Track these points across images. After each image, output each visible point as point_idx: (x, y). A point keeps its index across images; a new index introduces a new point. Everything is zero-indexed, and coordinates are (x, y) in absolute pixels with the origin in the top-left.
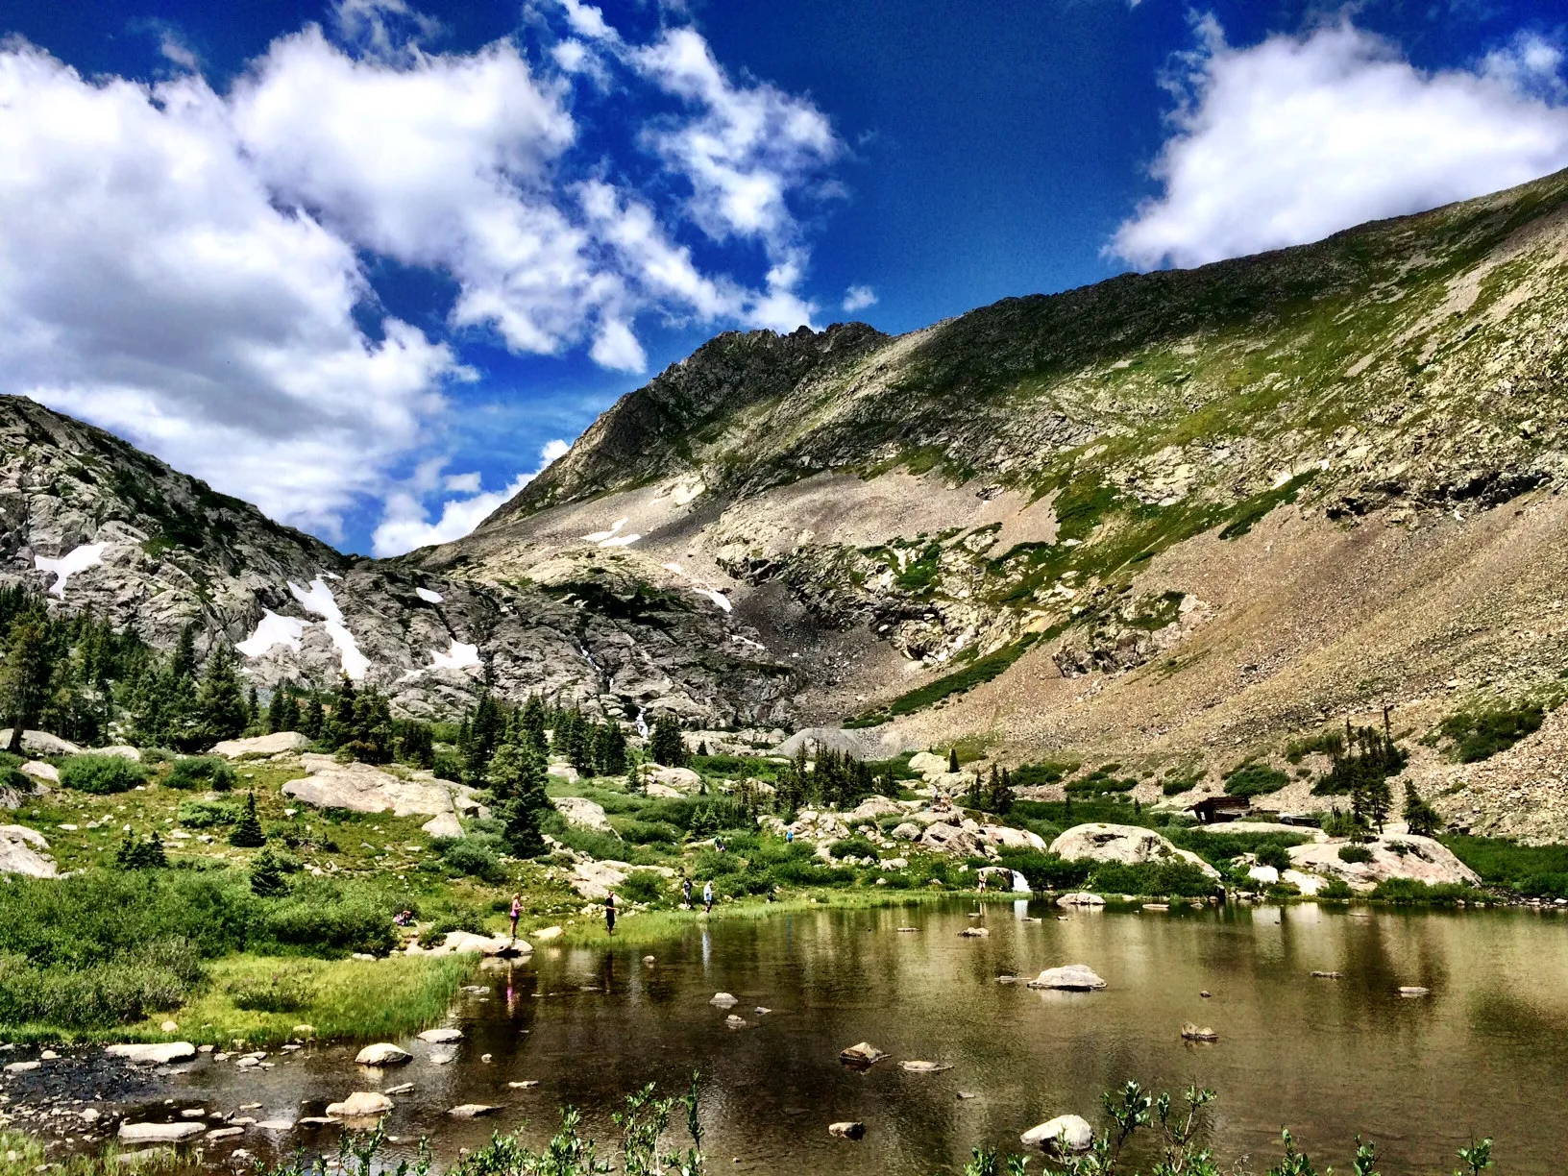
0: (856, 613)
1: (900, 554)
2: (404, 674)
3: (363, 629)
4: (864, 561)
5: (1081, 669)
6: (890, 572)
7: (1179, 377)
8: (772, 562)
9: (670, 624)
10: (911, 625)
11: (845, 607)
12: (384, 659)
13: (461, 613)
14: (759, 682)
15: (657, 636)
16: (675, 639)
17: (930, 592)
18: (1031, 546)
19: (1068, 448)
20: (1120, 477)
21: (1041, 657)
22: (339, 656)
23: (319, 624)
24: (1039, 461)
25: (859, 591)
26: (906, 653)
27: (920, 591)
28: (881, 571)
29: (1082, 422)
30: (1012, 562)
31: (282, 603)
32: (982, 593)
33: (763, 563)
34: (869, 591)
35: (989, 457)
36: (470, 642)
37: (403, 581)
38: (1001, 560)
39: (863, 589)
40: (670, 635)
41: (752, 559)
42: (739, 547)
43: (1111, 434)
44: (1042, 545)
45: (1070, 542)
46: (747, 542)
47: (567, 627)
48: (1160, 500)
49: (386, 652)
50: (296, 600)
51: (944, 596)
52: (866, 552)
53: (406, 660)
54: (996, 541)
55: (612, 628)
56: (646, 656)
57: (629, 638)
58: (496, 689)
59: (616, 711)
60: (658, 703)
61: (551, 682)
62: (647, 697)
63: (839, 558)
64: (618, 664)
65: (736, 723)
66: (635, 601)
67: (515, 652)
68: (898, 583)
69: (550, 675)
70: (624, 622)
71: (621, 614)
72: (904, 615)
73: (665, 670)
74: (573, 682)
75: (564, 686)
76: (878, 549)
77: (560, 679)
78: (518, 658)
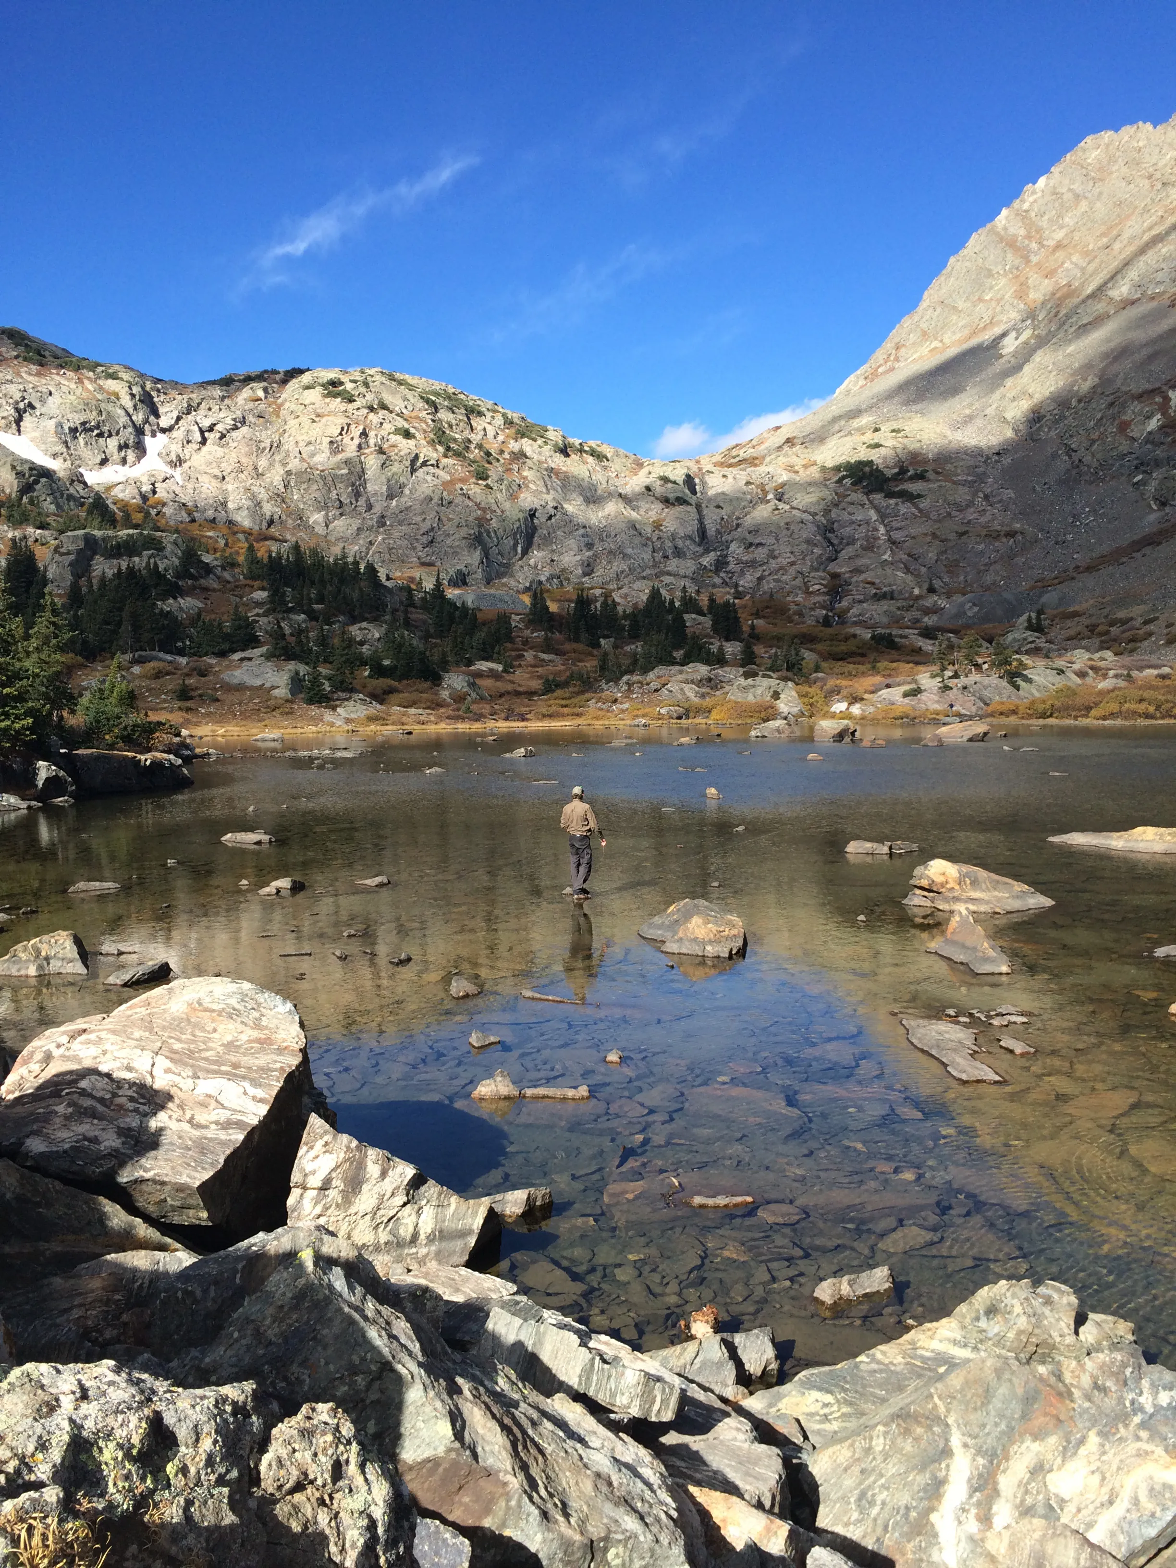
0: (1117, 464)
4: (1135, 406)
6: (1158, 416)
8: (1050, 417)
9: (919, 496)
10: (1161, 473)
11: (1109, 458)
13: (717, 505)
14: (981, 547)
15: (905, 508)
16: (920, 511)
25: (1123, 440)
26: (1153, 503)
28: (1149, 416)
33: (1040, 420)
34: (1134, 439)
39: (1127, 437)
40: (917, 507)
41: (1032, 415)
42: (1025, 403)
46: (1033, 397)
47: (815, 509)
49: (629, 551)
52: (1140, 397)
55: (863, 505)
56: (882, 530)
57: (873, 515)
58: (722, 574)
59: (817, 587)
60: (863, 577)
61: (774, 564)
62: (857, 571)
63: (1111, 404)
64: (852, 542)
65: (931, 590)
66: (898, 474)
67: (750, 538)
68: (1161, 428)
69: (775, 558)
70: (878, 497)
71: (879, 489)
72: (1158, 463)
73: (894, 543)
74: (792, 564)
75: (781, 568)
76: (1154, 391)
77: (783, 561)
78: (751, 545)
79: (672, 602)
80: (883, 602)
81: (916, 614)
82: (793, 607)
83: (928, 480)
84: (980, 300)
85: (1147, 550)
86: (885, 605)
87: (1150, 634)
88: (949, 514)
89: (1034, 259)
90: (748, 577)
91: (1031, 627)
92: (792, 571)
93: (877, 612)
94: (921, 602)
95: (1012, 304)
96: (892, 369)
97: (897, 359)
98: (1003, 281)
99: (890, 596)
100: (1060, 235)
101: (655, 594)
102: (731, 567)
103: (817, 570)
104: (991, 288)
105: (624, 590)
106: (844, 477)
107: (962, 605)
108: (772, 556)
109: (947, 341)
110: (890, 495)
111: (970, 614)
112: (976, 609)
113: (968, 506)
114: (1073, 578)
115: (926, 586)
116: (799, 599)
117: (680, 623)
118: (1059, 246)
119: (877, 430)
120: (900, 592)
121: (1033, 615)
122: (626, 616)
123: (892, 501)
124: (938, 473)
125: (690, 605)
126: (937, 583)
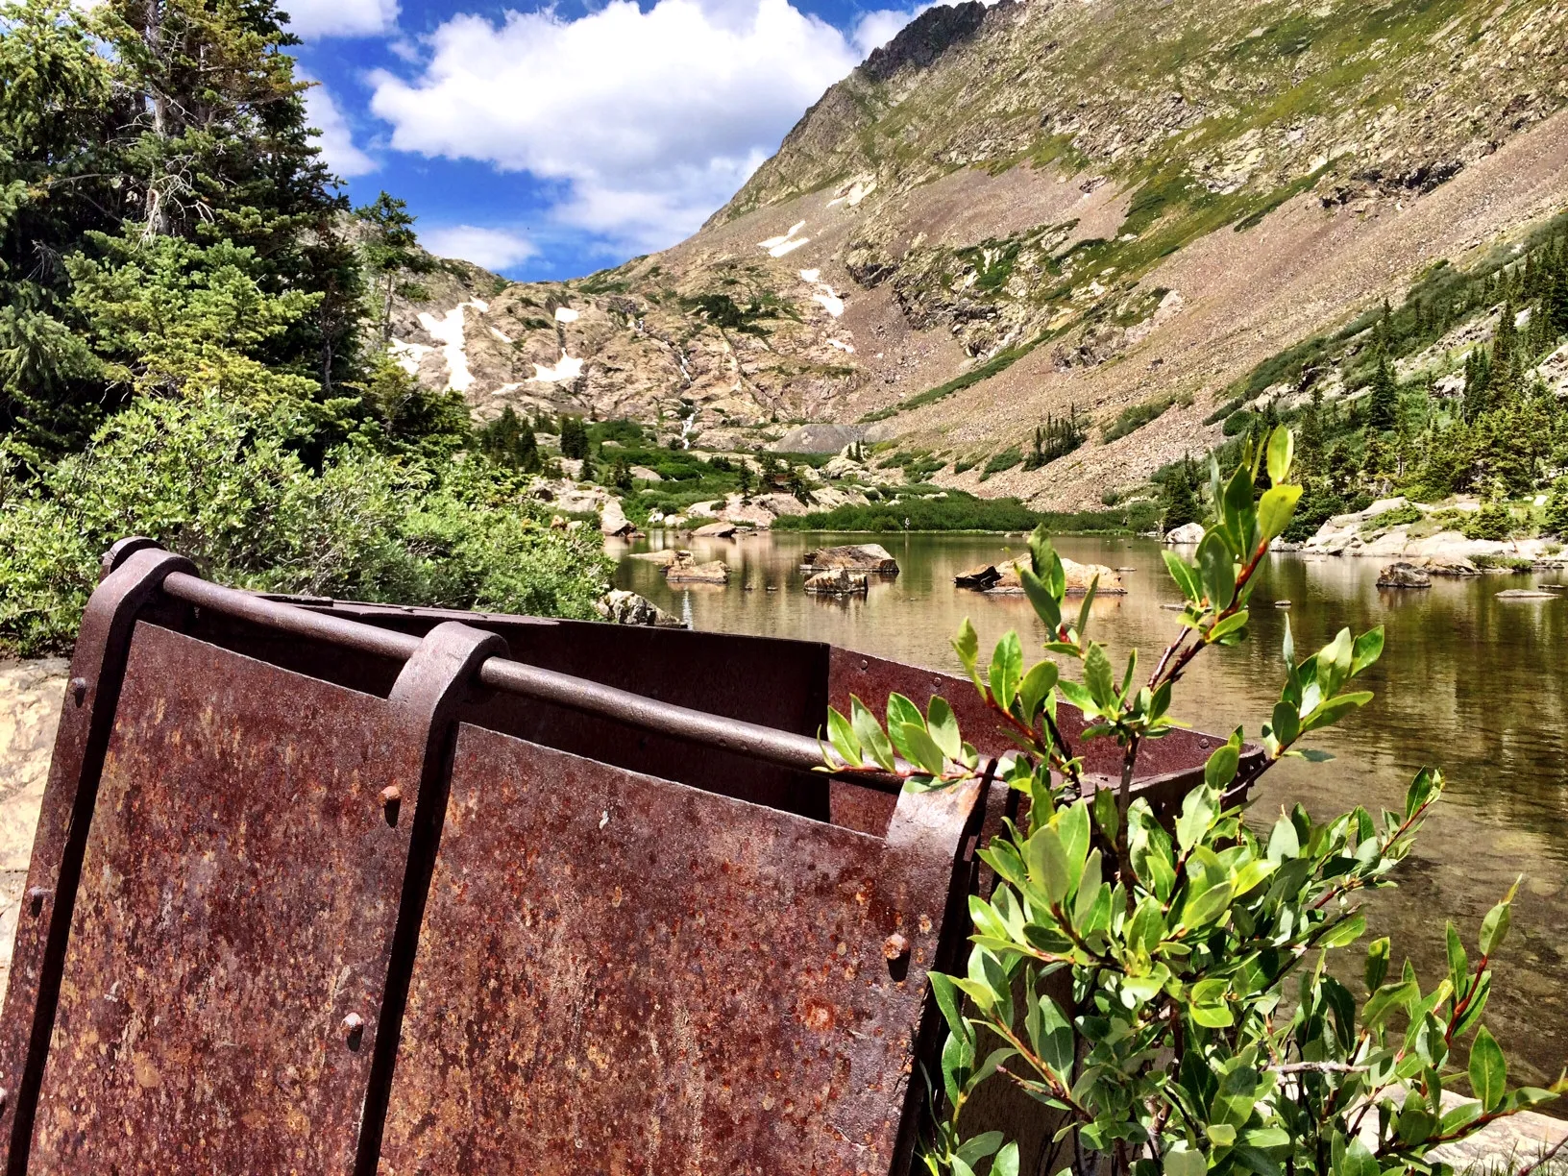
0: (940, 314)
1: (987, 254)
2: (501, 387)
3: (473, 351)
4: (956, 262)
5: (1067, 364)
6: (975, 273)
7: (1300, 46)
8: (885, 267)
9: (769, 332)
10: (975, 324)
11: (932, 308)
12: (485, 376)
13: (579, 331)
14: (821, 382)
15: (756, 343)
16: (770, 346)
17: (997, 292)
18: (1090, 243)
19: (1177, 132)
20: (1199, 164)
21: (1045, 353)
22: (448, 375)
23: (440, 348)
24: (1146, 148)
25: (945, 293)
26: (968, 350)
27: (990, 291)
28: (967, 272)
29: (1197, 103)
30: (1070, 260)
31: (409, 333)
32: (1035, 292)
33: (877, 268)
34: (954, 292)
35: (1104, 146)
36: (578, 356)
37: (537, 305)
38: (1060, 259)
39: (949, 290)
40: (766, 342)
41: (869, 263)
42: (864, 252)
43: (1216, 115)
44: (1101, 241)
45: (1128, 237)
46: (871, 247)
47: (673, 339)
48: (1222, 188)
49: (489, 370)
50: (422, 330)
51: (1007, 296)
52: (960, 254)
53: (506, 376)
54: (1066, 239)
55: (717, 338)
56: (734, 362)
57: (726, 347)
58: (581, 397)
59: (671, 413)
60: (714, 405)
61: (630, 389)
62: (707, 400)
63: (936, 260)
64: (705, 371)
65: (775, 420)
66: (752, 310)
67: (609, 364)
68: (977, 283)
69: (632, 383)
70: (731, 331)
71: (733, 324)
72: (973, 315)
73: (745, 375)
74: (649, 389)
75: (638, 393)
76: (971, 250)
77: (639, 386)
78: (610, 370)
79: (526, 421)
80: (730, 429)
81: (760, 442)
82: (646, 431)
83: (777, 318)
84: (833, 152)
85: (958, 392)
86: (731, 432)
87: (943, 465)
88: (795, 350)
89: (880, 118)
90: (606, 399)
91: (850, 456)
92: (648, 397)
93: (722, 437)
94: (764, 430)
95: (860, 160)
96: (753, 209)
97: (757, 200)
98: (853, 136)
99: (736, 424)
100: (902, 97)
101: (509, 413)
102: (590, 390)
103: (671, 397)
104: (843, 141)
105: (482, 408)
106: (701, 310)
107: (799, 434)
108: (629, 380)
109: (802, 186)
110: (742, 330)
111: (805, 442)
112: (810, 438)
113: (812, 344)
114: (896, 414)
115: (769, 417)
116: (654, 423)
117: (530, 442)
118: (901, 108)
119: (733, 267)
120: (747, 421)
121: (854, 445)
122: (479, 433)
123: (744, 335)
124: (787, 312)
125: (543, 424)
126: (781, 413)
